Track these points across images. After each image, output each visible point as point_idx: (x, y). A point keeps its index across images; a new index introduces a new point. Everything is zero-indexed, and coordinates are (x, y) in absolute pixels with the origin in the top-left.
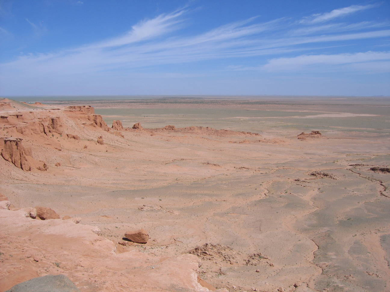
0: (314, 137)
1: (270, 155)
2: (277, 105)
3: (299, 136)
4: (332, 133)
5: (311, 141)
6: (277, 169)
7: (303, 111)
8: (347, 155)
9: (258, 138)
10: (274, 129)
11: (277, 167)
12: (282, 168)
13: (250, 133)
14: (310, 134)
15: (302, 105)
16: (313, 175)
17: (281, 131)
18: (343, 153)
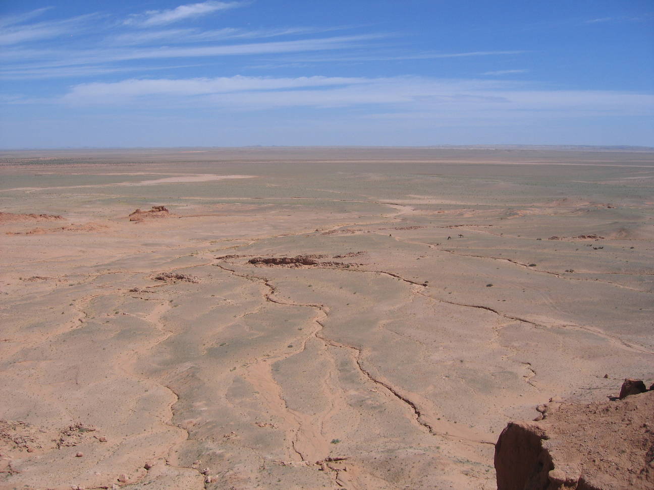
0: (157, 216)
1: (84, 252)
2: (89, 165)
3: (132, 216)
4: (184, 208)
5: (153, 224)
6: (98, 274)
7: (135, 174)
8: (212, 242)
9: (61, 223)
10: (88, 206)
11: (98, 271)
12: (106, 272)
13: (45, 216)
14: (149, 212)
15: (133, 163)
16: (160, 279)
17: (101, 210)
18: (205, 239)
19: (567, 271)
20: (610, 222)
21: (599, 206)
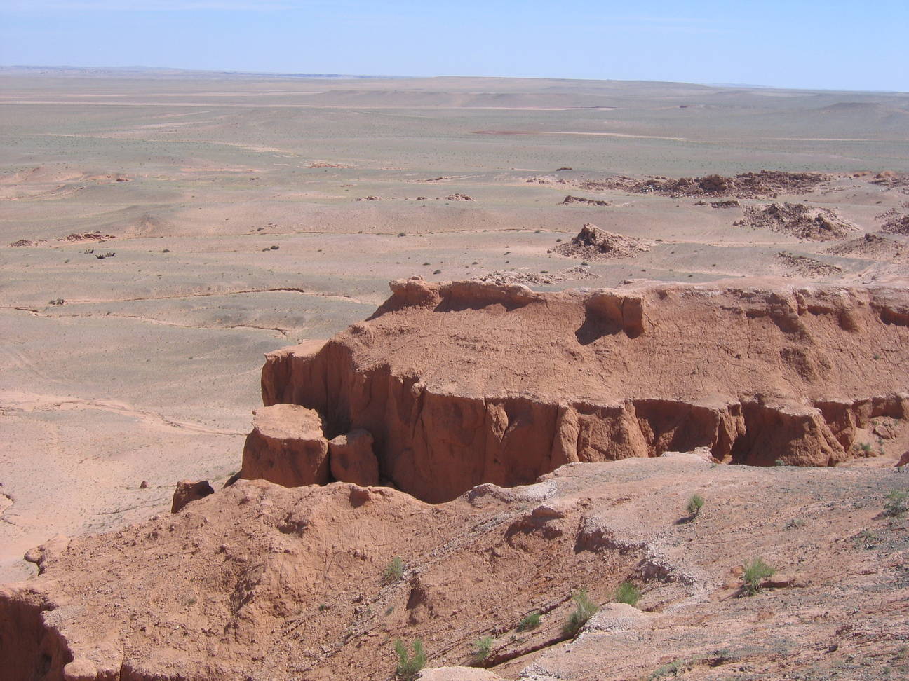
19: (52, 303)
20: (123, 208)
21: (101, 178)
